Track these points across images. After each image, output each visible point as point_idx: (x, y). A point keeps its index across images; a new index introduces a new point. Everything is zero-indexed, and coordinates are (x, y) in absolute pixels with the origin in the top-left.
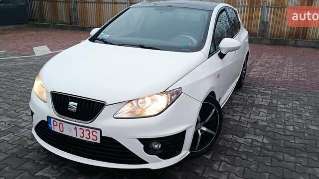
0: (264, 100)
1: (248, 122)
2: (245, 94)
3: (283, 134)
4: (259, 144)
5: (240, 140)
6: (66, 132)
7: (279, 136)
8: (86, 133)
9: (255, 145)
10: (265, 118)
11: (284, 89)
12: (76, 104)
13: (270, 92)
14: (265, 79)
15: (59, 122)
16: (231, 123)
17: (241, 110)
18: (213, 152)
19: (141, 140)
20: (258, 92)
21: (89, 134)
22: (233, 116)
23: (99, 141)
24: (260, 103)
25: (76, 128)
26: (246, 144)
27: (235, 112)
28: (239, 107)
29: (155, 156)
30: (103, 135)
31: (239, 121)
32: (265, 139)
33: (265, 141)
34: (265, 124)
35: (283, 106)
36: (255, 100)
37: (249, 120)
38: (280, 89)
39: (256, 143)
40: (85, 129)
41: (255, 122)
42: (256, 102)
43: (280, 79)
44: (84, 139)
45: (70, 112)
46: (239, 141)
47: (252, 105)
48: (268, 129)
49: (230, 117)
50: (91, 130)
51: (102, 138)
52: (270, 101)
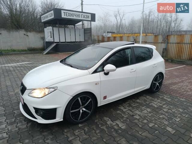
0: (158, 104)
2: (150, 98)
5: (109, 122)
9: (114, 127)
11: (184, 100)
12: (22, 87)
14: (180, 91)
16: (118, 112)
17: (134, 106)
19: (34, 108)
21: (22, 100)
22: (125, 108)
23: (23, 104)
24: (154, 105)
26: (110, 125)
27: (129, 106)
29: (40, 117)
31: (124, 112)
33: (123, 127)
35: (166, 110)
36: (152, 102)
37: (131, 113)
38: (181, 99)
41: (133, 115)
47: (146, 105)
49: (122, 108)
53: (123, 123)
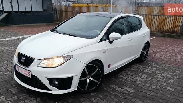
0: (151, 70)
1: (130, 80)
2: (141, 66)
3: (146, 89)
4: (127, 92)
5: (118, 89)
6: (20, 72)
7: (143, 89)
8: (26, 72)
9: (124, 92)
10: (142, 80)
11: (170, 66)
12: (24, 59)
13: (158, 66)
14: (163, 59)
15: (18, 66)
16: (120, 80)
17: (132, 74)
18: (97, 92)
19: (48, 79)
20: (152, 66)
21: (27, 73)
22: (125, 76)
23: (30, 77)
24: (147, 71)
25: (23, 70)
26: (119, 91)
27: (128, 75)
28: (132, 72)
29: (55, 87)
30: (32, 74)
31: (126, 80)
32: (133, 90)
33: (132, 91)
34: (140, 83)
35: (160, 75)
36: (145, 70)
37: (132, 80)
38: (167, 65)
39: (125, 92)
40: (26, 70)
41: (134, 81)
42: (145, 71)
43: (172, 60)
44: (26, 75)
45: (22, 62)
46: (116, 89)
47: (141, 72)
48: (140, 85)
49: (122, 76)
50: (28, 71)
51: (32, 76)
52: (154, 71)
53: (130, 88)
